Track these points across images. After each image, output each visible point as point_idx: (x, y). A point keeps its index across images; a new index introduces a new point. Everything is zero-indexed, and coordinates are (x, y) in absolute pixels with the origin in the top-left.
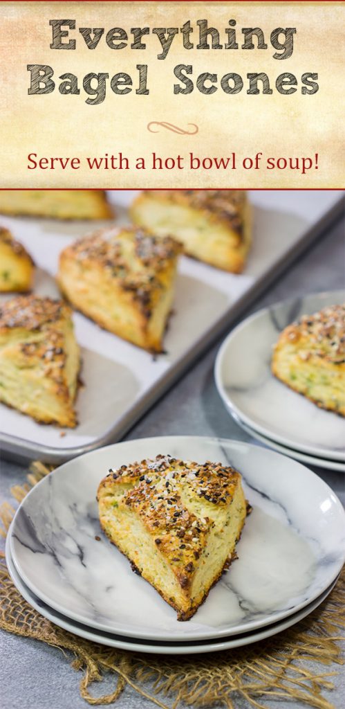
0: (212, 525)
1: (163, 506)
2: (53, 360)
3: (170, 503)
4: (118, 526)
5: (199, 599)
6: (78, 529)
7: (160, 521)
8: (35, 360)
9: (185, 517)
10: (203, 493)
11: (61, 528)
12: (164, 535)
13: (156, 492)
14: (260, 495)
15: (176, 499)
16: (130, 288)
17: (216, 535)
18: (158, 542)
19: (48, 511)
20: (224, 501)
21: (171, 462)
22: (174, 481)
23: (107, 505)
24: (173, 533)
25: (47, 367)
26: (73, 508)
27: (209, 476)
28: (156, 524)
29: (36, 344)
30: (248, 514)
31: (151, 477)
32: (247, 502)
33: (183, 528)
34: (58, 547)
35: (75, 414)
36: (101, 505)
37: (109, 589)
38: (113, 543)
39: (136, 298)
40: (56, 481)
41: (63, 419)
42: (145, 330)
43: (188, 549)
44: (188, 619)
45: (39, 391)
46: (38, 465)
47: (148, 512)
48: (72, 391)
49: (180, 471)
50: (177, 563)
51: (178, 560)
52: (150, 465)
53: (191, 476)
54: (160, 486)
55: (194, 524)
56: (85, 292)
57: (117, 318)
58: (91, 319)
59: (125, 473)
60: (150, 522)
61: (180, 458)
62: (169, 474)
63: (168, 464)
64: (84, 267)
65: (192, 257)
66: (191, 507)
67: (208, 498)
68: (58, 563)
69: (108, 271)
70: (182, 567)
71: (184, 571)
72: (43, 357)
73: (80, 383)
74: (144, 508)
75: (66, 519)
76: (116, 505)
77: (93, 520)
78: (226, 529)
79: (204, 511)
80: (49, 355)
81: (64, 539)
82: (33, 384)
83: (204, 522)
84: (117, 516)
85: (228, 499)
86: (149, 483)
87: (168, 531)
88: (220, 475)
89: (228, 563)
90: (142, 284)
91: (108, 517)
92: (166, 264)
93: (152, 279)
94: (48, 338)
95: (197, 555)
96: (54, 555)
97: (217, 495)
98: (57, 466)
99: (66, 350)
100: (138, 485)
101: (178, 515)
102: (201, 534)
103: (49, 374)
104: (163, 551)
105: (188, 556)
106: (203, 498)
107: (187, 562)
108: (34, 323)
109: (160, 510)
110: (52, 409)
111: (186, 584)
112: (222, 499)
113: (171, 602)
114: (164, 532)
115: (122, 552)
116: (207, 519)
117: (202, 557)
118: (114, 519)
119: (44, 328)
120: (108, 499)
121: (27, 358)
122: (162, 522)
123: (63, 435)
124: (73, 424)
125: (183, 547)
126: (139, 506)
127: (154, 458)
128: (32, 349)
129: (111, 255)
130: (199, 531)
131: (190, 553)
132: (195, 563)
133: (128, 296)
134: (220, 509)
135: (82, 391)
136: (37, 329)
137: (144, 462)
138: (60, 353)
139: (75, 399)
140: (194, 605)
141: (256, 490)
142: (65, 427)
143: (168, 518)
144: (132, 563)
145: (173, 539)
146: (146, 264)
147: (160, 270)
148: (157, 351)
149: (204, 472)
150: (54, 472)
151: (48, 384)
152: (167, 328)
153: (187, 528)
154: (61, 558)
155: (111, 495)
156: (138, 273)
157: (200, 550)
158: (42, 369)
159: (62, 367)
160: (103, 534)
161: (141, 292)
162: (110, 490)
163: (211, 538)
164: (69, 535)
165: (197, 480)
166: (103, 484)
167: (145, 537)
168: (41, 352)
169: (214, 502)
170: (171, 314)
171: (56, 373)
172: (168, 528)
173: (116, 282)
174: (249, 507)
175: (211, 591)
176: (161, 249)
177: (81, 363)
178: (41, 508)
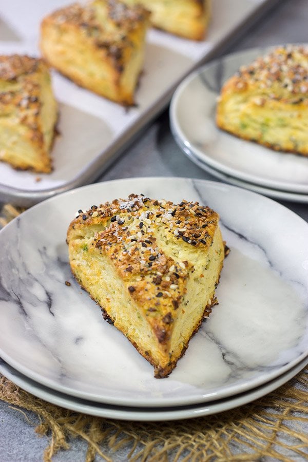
0: (192, 269)
1: (136, 249)
2: (28, 107)
3: (144, 245)
4: (88, 271)
5: (178, 352)
6: (47, 273)
7: (134, 266)
8: (11, 108)
9: (161, 261)
10: (181, 234)
11: (29, 274)
12: (138, 282)
13: (129, 234)
14: (237, 236)
15: (151, 241)
16: (104, 46)
17: (196, 280)
18: (132, 290)
19: (15, 255)
20: (205, 243)
21: (145, 201)
22: (149, 222)
23: (76, 248)
24: (149, 279)
25: (22, 114)
26: (43, 251)
27: (187, 216)
28: (129, 270)
29: (13, 93)
30: (226, 256)
31: (123, 217)
32: (224, 243)
33: (159, 274)
34: (24, 294)
35: (51, 160)
36: (71, 248)
37: (78, 340)
38: (83, 289)
39: (109, 55)
40: (24, 223)
41: (39, 164)
42: (118, 83)
43: (166, 297)
44: (166, 376)
45: (15, 138)
46: (9, 208)
47: (120, 257)
48: (47, 139)
49: (155, 210)
50: (153, 314)
51: (154, 310)
52: (122, 205)
53: (167, 216)
54: (133, 227)
55: (172, 269)
56: (62, 53)
57: (91, 75)
58: (69, 78)
59: (95, 214)
60: (123, 268)
61: (154, 198)
62: (143, 214)
63: (141, 204)
64: (62, 31)
65: (159, 29)
66: (168, 250)
67: (186, 239)
68: (24, 312)
69: (83, 32)
70: (159, 318)
71: (161, 324)
72: (19, 105)
73: (56, 132)
74: (116, 251)
75: (34, 263)
76: (86, 248)
77: (63, 263)
78: (205, 273)
79: (182, 255)
80: (25, 103)
81: (31, 285)
82: (10, 131)
83: (183, 266)
84: (87, 260)
85: (208, 241)
86: (121, 224)
87: (143, 277)
88: (198, 215)
89: (208, 310)
90: (114, 42)
91: (78, 261)
92: (136, 26)
93: (124, 39)
94: (25, 88)
95: (176, 304)
96: (19, 303)
97: (196, 236)
98: (26, 208)
99: (41, 99)
100: (109, 226)
101: (153, 258)
102: (180, 280)
103: (24, 121)
104: (138, 300)
105: (166, 306)
106: (181, 239)
107: (164, 312)
108: (11, 74)
109: (133, 254)
110: (28, 155)
111: (164, 338)
112: (202, 241)
113: (147, 355)
114: (139, 279)
115: (93, 299)
116: (186, 263)
117: (181, 306)
118: (84, 263)
119: (20, 79)
120: (78, 241)
121: (4, 107)
122: (136, 267)
123: (38, 180)
124: (48, 170)
125: (160, 295)
126: (110, 250)
127: (126, 198)
128: (8, 97)
129: (86, 17)
130: (178, 276)
131: (168, 302)
132: (173, 313)
133: (102, 53)
134: (199, 251)
135: (59, 140)
136: (14, 80)
137: (116, 202)
138: (35, 101)
139: (52, 147)
140: (173, 359)
141: (233, 231)
142: (41, 172)
143: (143, 262)
144: (104, 311)
145: (149, 286)
146: (119, 25)
147: (131, 31)
148: (128, 104)
149: (181, 211)
150: (25, 213)
151: (23, 131)
152: (138, 85)
153: (164, 273)
154: (27, 306)
155: (81, 237)
156: (111, 33)
157: (179, 298)
158: (17, 116)
159: (37, 115)
160: (74, 280)
161: (114, 49)
162: (79, 232)
163: (191, 283)
164: (37, 280)
165: (174, 220)
166: (72, 226)
167: (117, 283)
168: (17, 100)
169: (194, 244)
170: (141, 74)
171: (31, 120)
172: (143, 273)
173: (90, 42)
174: (226, 249)
175: (190, 342)
176: (132, 14)
177: (58, 116)
178: (8, 253)
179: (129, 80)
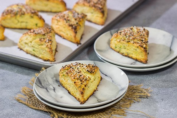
0: (90, 79)
1: (76, 74)
2: (48, 43)
3: (78, 73)
6: (53, 83)
7: (76, 77)
8: (43, 43)
9: (82, 76)
10: (88, 70)
11: (49, 83)
12: (77, 81)
13: (75, 70)
15: (80, 72)
16: (71, 26)
18: (75, 83)
19: (45, 79)
20: (94, 73)
22: (80, 68)
26: (52, 78)
27: (90, 67)
28: (74, 78)
29: (44, 39)
30: (101, 80)
31: (74, 67)
32: (101, 76)
33: (82, 79)
34: (48, 87)
35: (55, 58)
37: (61, 97)
38: (63, 87)
39: (72, 28)
40: (48, 71)
41: (51, 59)
42: (75, 37)
44: (83, 104)
45: (44, 51)
46: (43, 68)
48: (54, 52)
49: (82, 66)
51: (80, 87)
52: (73, 64)
55: (85, 78)
56: (59, 28)
58: (60, 36)
59: (66, 66)
61: (82, 63)
62: (78, 66)
63: (78, 64)
66: (85, 74)
67: (89, 72)
68: (48, 91)
69: (65, 21)
71: (82, 90)
73: (56, 51)
74: (71, 74)
75: (50, 81)
76: (64, 75)
77: (58, 81)
78: (94, 81)
79: (88, 75)
80: (47, 41)
81: (50, 86)
82: (43, 49)
84: (64, 78)
85: (95, 73)
88: (93, 67)
89: (95, 91)
90: (74, 24)
91: (61, 79)
92: (81, 20)
93: (77, 23)
94: (47, 37)
96: (47, 89)
97: (92, 71)
99: (52, 40)
100: (70, 69)
101: (80, 76)
102: (87, 81)
103: (47, 46)
104: (76, 85)
106: (88, 72)
108: (43, 33)
109: (76, 75)
111: (82, 93)
112: (93, 72)
114: (77, 80)
116: (89, 77)
117: (87, 87)
119: (46, 35)
120: (62, 74)
121: (41, 42)
122: (76, 78)
124: (54, 61)
125: (82, 84)
129: (66, 17)
130: (86, 80)
131: (84, 85)
132: (85, 88)
133: (70, 28)
134: (92, 75)
135: (57, 53)
136: (44, 35)
138: (50, 41)
141: (104, 74)
142: (52, 61)
143: (78, 76)
144: (68, 91)
145: (79, 82)
146: (76, 20)
147: (80, 21)
148: (78, 43)
149: (88, 66)
150: (48, 68)
151: (47, 49)
152: (81, 38)
155: (63, 73)
156: (73, 22)
157: (86, 85)
158: (45, 45)
159: (51, 44)
160: (60, 85)
161: (74, 26)
163: (90, 82)
165: (86, 68)
166: (61, 70)
168: (45, 41)
169: (91, 73)
170: (83, 35)
171: (49, 46)
172: (78, 79)
173: (67, 24)
174: (101, 78)
176: (80, 16)
177: (57, 46)
178: (43, 78)
179: (79, 36)
